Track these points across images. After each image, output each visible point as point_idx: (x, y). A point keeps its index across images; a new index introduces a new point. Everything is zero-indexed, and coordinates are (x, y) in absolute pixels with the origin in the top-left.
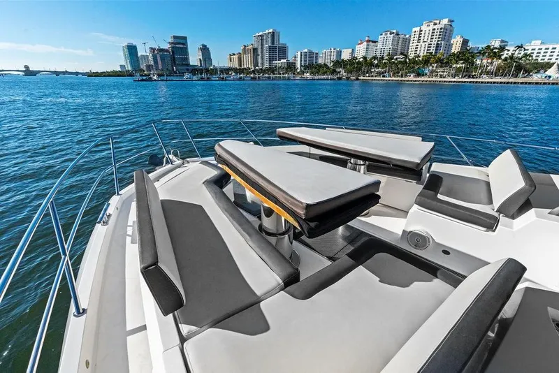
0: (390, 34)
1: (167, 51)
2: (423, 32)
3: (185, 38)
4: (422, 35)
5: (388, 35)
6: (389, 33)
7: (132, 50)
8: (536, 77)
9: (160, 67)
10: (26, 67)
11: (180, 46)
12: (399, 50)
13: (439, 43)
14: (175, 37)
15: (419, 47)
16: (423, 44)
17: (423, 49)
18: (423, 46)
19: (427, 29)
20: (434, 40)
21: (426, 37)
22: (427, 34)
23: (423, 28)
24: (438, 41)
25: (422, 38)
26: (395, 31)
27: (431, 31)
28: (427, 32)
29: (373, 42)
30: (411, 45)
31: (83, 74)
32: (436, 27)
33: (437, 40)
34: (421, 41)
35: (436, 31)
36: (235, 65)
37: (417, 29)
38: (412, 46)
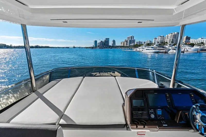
1: (103, 42)
3: (109, 39)
5: (159, 37)
7: (96, 42)
9: (101, 46)
10: (74, 46)
11: (107, 41)
14: (106, 38)
15: (167, 40)
18: (169, 40)
20: (171, 38)
23: (169, 35)
24: (173, 38)
26: (162, 36)
31: (84, 48)
34: (168, 38)
35: (172, 36)
36: (122, 45)
37: (167, 35)
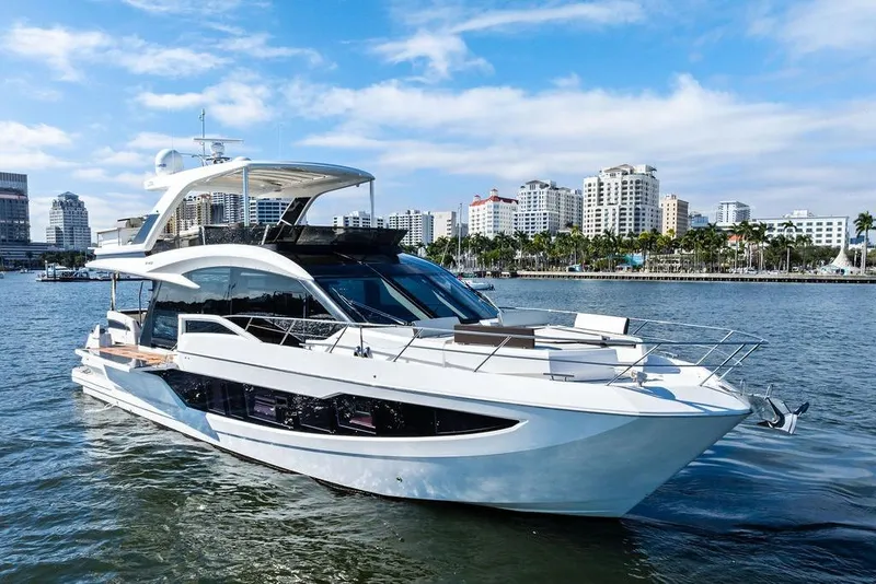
0: (542, 187)
2: (605, 187)
3: (22, 178)
4: (605, 192)
5: (538, 189)
6: (538, 186)
8: (824, 271)
11: (9, 196)
12: (562, 219)
13: (639, 206)
15: (603, 212)
16: (610, 208)
17: (610, 217)
18: (611, 212)
19: (612, 181)
20: (628, 201)
21: (613, 196)
22: (613, 191)
23: (604, 179)
24: (637, 203)
25: (605, 197)
26: (549, 183)
27: (620, 184)
28: (613, 186)
29: (506, 200)
30: (585, 209)
32: (627, 178)
33: (634, 201)
34: (605, 202)
35: (628, 185)
37: (593, 181)
38: (589, 211)
